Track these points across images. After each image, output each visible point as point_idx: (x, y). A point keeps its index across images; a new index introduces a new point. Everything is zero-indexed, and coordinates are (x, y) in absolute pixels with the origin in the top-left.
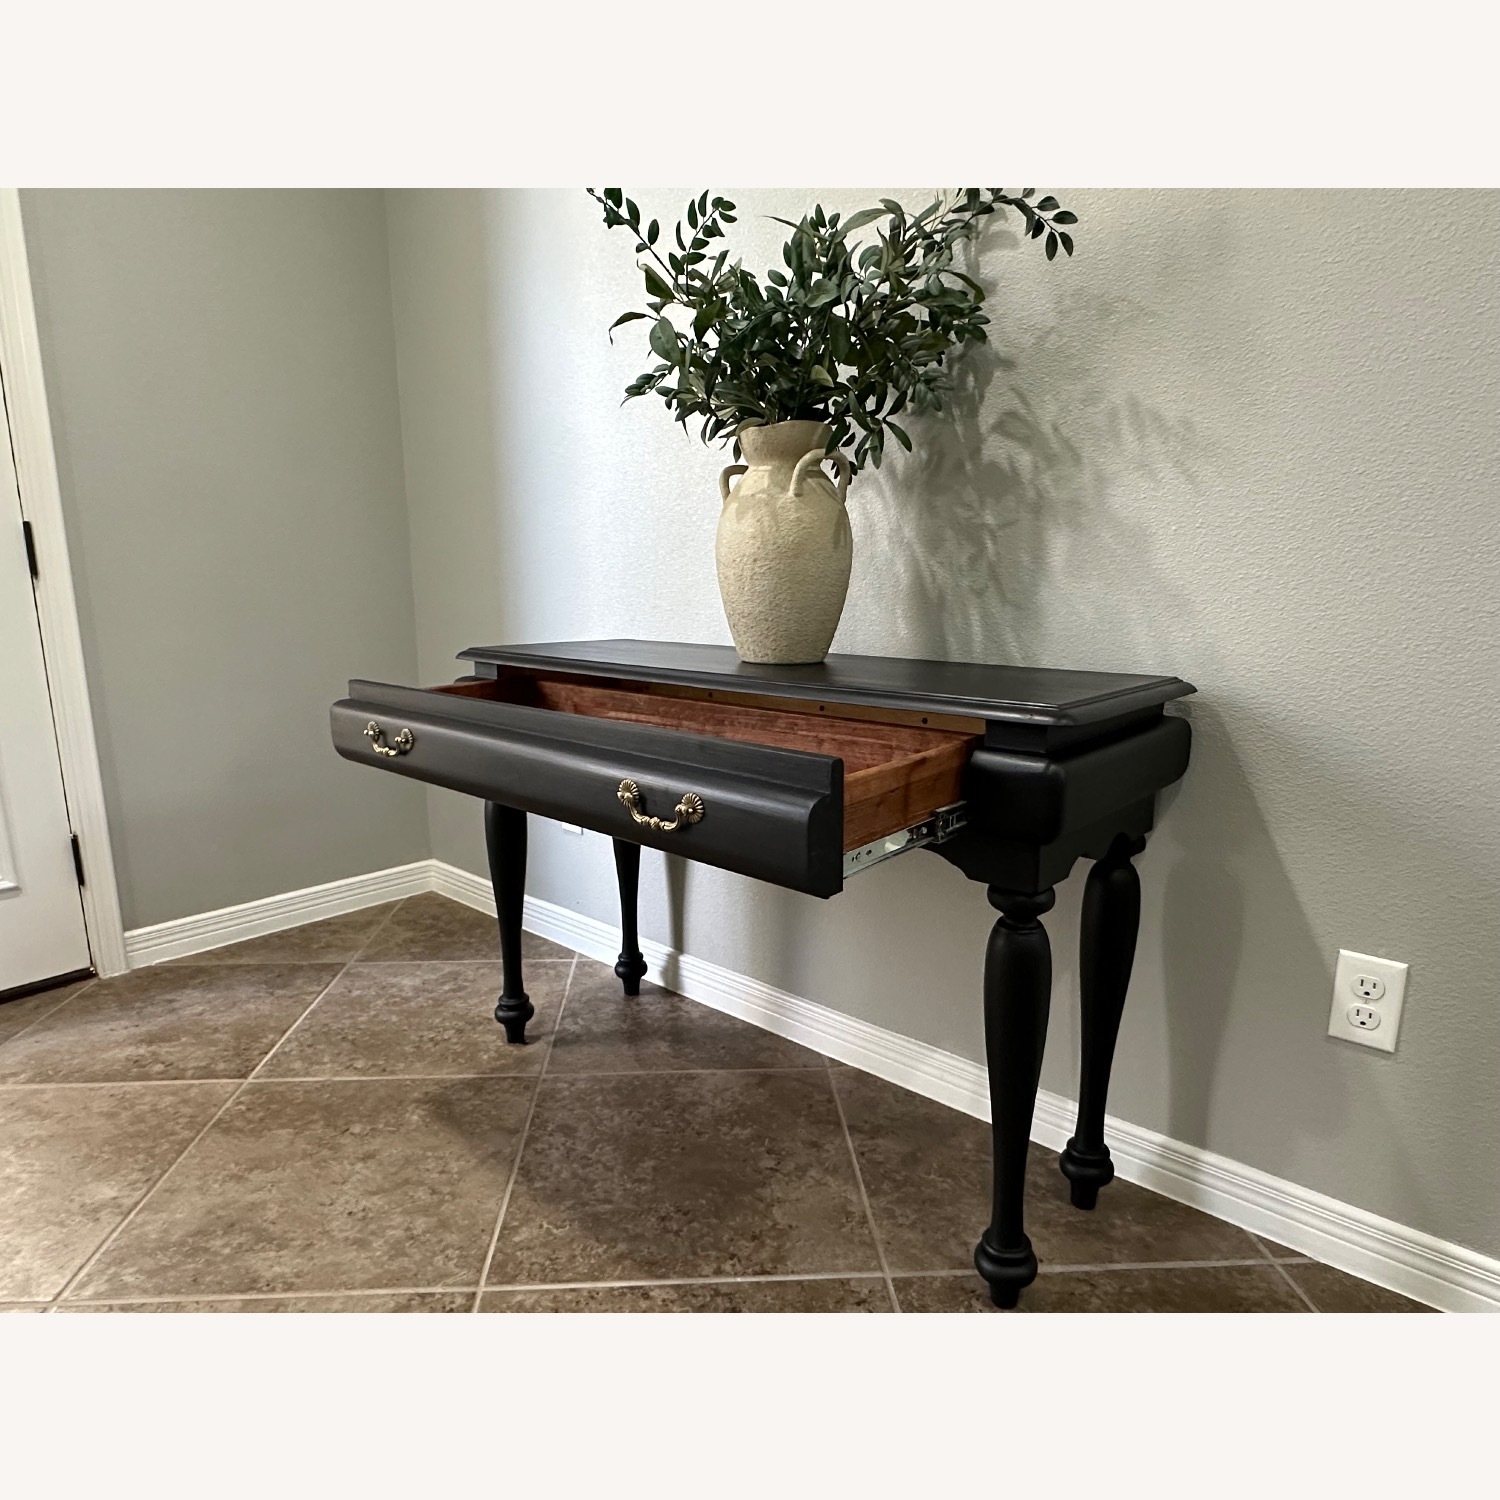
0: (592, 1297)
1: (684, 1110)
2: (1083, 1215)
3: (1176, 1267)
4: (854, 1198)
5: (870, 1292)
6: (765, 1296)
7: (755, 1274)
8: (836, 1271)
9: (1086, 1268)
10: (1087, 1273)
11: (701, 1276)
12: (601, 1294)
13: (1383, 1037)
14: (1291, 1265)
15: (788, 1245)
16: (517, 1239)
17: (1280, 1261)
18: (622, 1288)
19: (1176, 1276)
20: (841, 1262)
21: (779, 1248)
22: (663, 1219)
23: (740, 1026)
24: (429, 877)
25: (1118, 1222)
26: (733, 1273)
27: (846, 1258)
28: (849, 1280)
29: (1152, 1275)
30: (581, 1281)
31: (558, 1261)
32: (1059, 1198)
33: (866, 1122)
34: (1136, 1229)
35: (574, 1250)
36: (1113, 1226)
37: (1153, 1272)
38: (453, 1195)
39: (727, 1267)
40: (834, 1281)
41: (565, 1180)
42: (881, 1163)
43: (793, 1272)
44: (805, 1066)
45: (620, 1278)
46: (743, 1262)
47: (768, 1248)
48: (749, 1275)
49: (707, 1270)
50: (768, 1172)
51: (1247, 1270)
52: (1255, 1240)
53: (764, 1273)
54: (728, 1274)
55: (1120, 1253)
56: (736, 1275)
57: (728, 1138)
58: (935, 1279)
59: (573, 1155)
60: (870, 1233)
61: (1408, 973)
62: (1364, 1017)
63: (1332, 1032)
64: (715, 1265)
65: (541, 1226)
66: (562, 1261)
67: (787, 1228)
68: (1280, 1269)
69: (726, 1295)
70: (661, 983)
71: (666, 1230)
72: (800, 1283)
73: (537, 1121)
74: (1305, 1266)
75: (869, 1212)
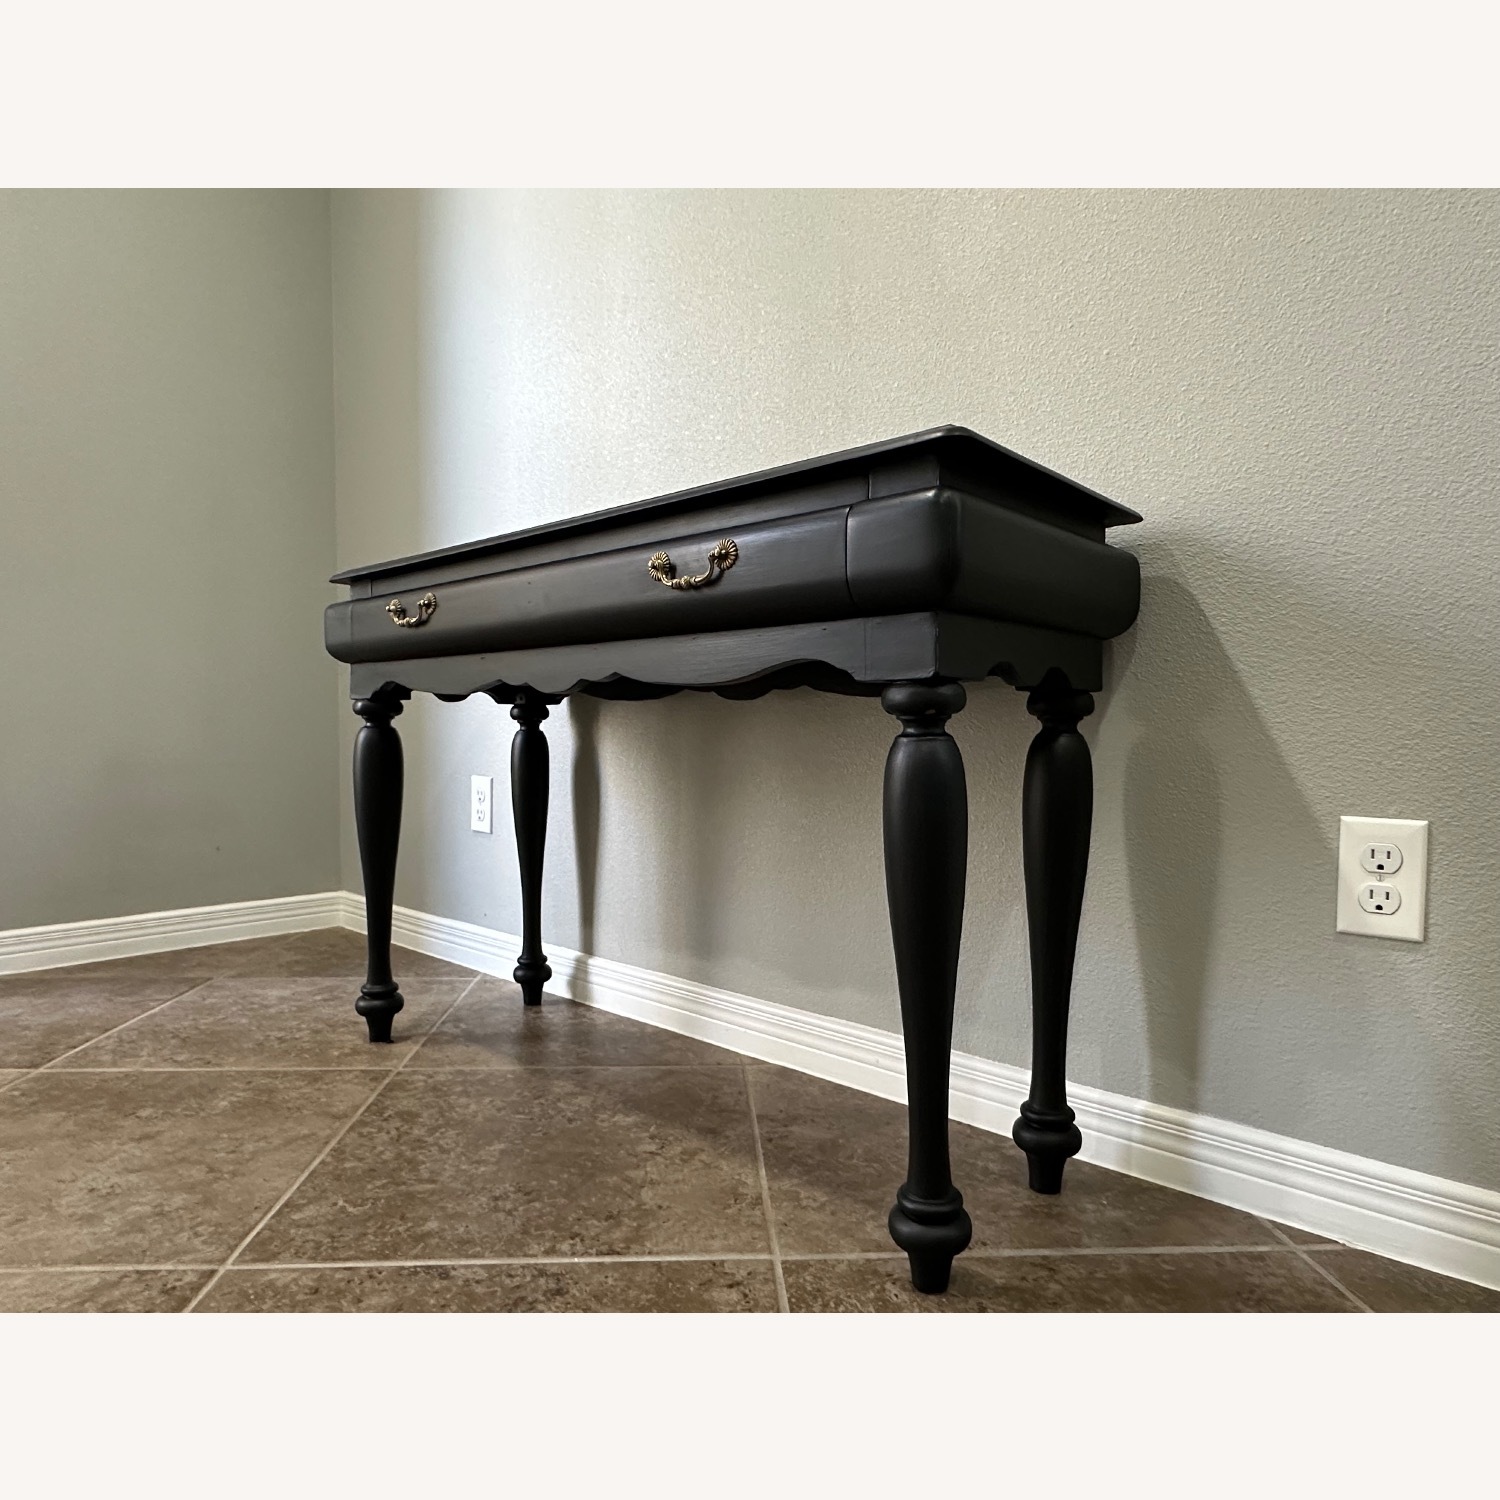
0: (371, 1277)
1: (559, 1100)
2: (1043, 1199)
3: (1166, 1252)
4: (750, 1181)
5: (749, 1274)
6: (606, 1277)
7: (600, 1254)
8: (707, 1251)
9: (1046, 1252)
10: (1045, 1258)
11: (526, 1255)
12: (384, 1273)
13: (1406, 924)
14: (1319, 1252)
15: (653, 1225)
16: (296, 1217)
17: (1305, 1248)
18: (415, 1267)
19: (1164, 1262)
20: (716, 1244)
21: (640, 1227)
22: (496, 1199)
23: (650, 1030)
24: (337, 910)
25: (1090, 1206)
26: (570, 1253)
27: (725, 1239)
28: (722, 1262)
29: (1132, 1261)
30: (362, 1259)
31: (341, 1239)
32: (1016, 1182)
33: (781, 1111)
34: (1113, 1214)
35: (368, 1227)
36: (1083, 1211)
37: (1133, 1257)
38: (234, 1174)
39: (565, 1247)
40: (703, 1262)
41: (385, 1162)
42: (792, 1148)
43: (650, 1253)
44: (719, 1064)
45: (416, 1257)
46: (587, 1242)
47: (624, 1229)
48: (590, 1255)
49: (535, 1248)
50: (644, 1156)
51: (1261, 1257)
52: (1270, 1226)
53: (611, 1252)
54: (564, 1254)
55: (1090, 1237)
56: (574, 1254)
57: (606, 1124)
58: (839, 1262)
59: (405, 1138)
60: (763, 1214)
61: (1430, 833)
62: (1379, 899)
63: (1340, 927)
64: (548, 1245)
65: (335, 1204)
66: (347, 1239)
67: (655, 1208)
68: (1305, 1256)
69: (554, 1275)
70: (567, 995)
71: (496, 1209)
72: (658, 1265)
73: (374, 1108)
74: (1337, 1253)
75: (766, 1194)
